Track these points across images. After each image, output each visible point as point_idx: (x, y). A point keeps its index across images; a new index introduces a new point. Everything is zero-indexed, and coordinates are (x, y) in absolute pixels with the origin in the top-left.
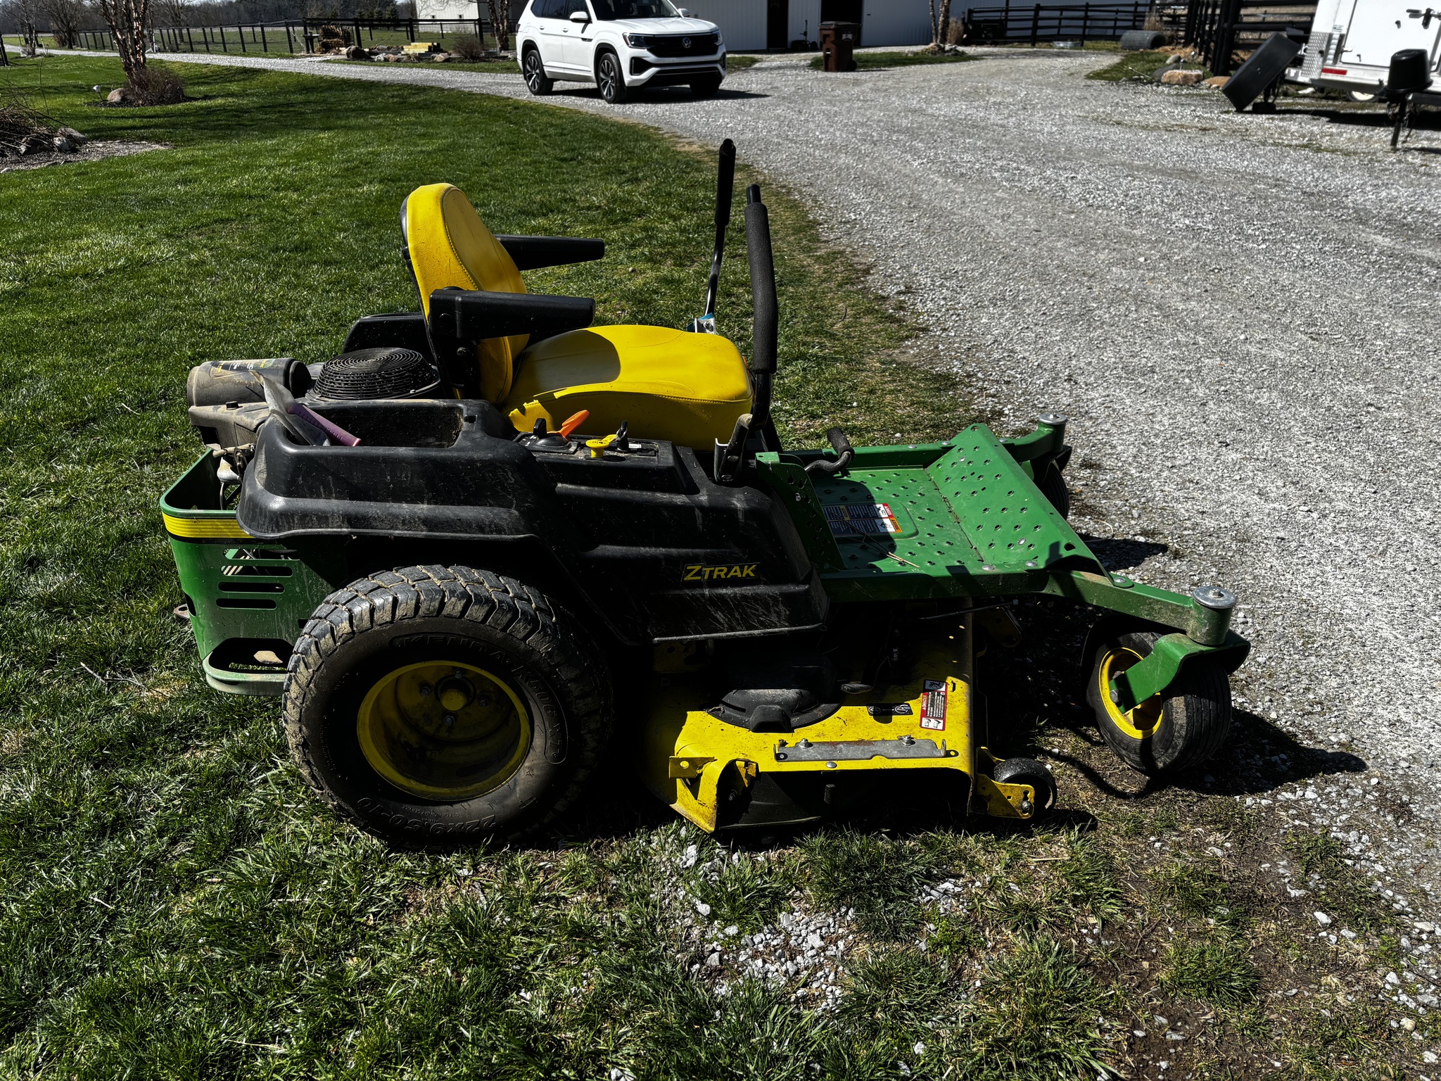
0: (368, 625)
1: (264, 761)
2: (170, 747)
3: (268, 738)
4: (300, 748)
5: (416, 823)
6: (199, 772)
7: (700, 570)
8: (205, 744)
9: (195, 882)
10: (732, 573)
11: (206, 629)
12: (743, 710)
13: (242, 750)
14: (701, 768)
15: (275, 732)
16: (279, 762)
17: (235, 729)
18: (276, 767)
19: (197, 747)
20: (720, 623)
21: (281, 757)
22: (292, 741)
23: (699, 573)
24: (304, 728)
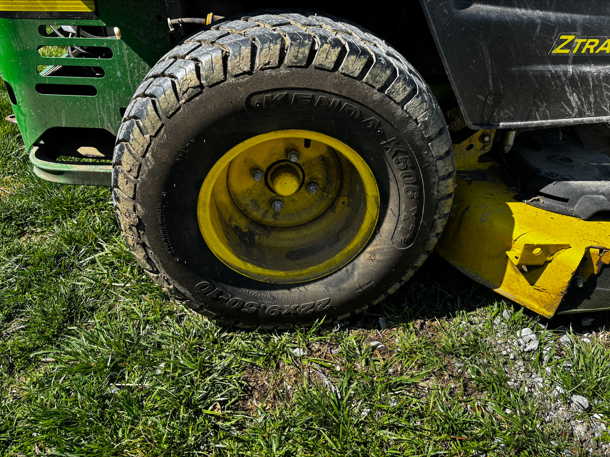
0: (222, 77)
1: (91, 244)
2: (9, 232)
3: (94, 225)
4: (134, 229)
5: (252, 306)
6: (33, 253)
7: (572, 41)
8: (39, 230)
9: (30, 361)
10: (602, 48)
11: (28, 118)
12: (565, 200)
13: (71, 235)
14: (552, 255)
15: (98, 221)
16: (104, 245)
17: (64, 218)
18: (103, 250)
19: (32, 232)
20: (572, 108)
21: (106, 241)
22: (124, 222)
23: (570, 46)
24: (139, 207)
